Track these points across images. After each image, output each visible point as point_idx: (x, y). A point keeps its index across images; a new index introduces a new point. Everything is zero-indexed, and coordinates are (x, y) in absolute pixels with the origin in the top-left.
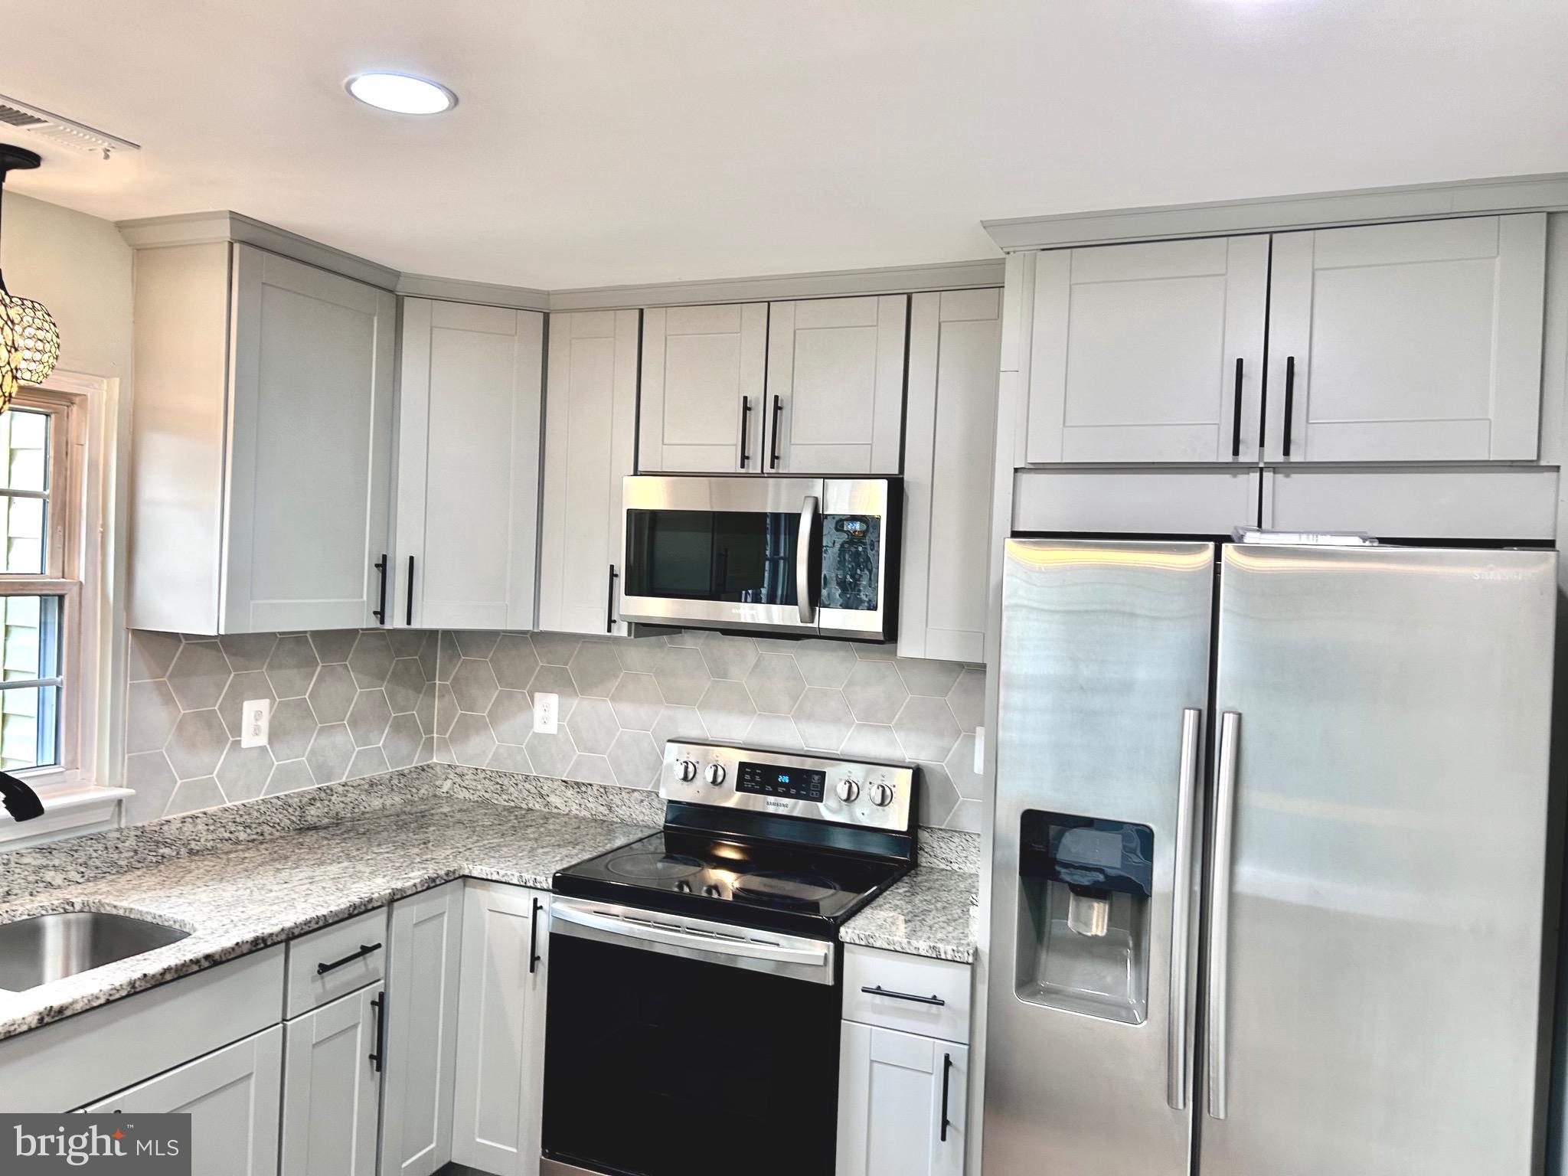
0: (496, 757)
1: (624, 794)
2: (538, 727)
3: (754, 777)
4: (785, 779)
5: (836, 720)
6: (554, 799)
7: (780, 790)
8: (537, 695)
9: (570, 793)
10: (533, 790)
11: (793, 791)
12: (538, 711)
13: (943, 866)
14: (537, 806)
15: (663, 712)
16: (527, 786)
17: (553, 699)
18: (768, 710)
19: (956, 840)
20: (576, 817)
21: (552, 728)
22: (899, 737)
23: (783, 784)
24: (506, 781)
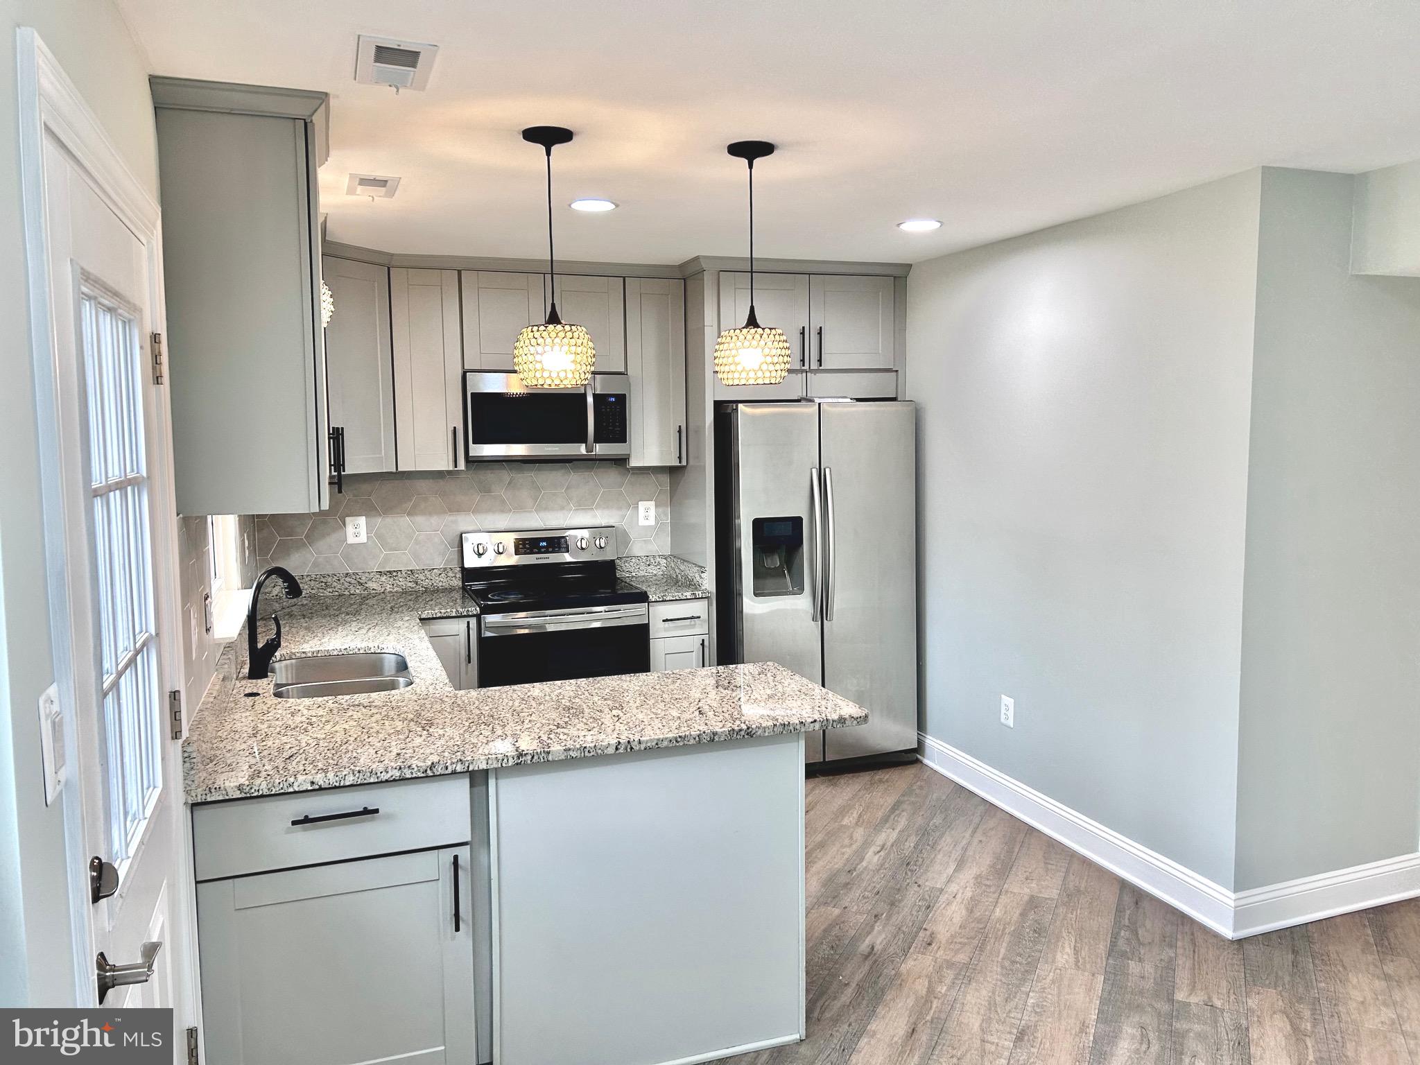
0: (315, 564)
1: (426, 572)
2: (351, 540)
3: (526, 546)
4: (545, 544)
5: (562, 508)
6: (371, 585)
7: (543, 550)
8: (348, 519)
9: (383, 579)
10: (353, 581)
11: (550, 550)
12: (350, 529)
13: (628, 575)
14: (358, 591)
15: (449, 518)
16: (348, 579)
17: (362, 521)
18: (520, 508)
19: (633, 560)
20: (390, 592)
21: (363, 538)
22: (598, 513)
23: (543, 547)
24: (329, 580)
